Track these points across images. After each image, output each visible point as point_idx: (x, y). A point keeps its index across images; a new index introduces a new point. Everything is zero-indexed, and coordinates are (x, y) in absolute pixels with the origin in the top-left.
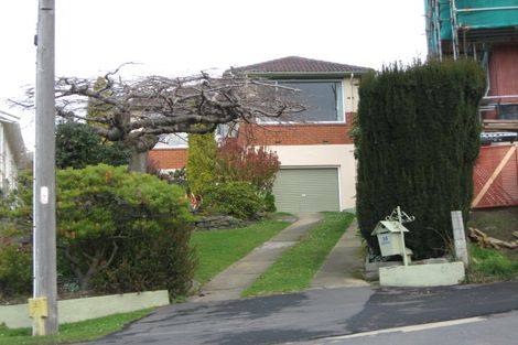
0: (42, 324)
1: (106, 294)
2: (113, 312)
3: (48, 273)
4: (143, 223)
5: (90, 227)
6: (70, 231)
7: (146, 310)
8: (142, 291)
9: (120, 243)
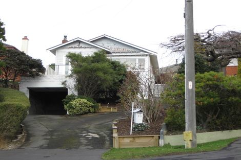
0: (190, 143)
1: (215, 131)
2: (218, 139)
3: (192, 120)
4: (233, 98)
5: (209, 100)
6: (200, 102)
7: (235, 138)
8: (231, 129)
9: (221, 107)
